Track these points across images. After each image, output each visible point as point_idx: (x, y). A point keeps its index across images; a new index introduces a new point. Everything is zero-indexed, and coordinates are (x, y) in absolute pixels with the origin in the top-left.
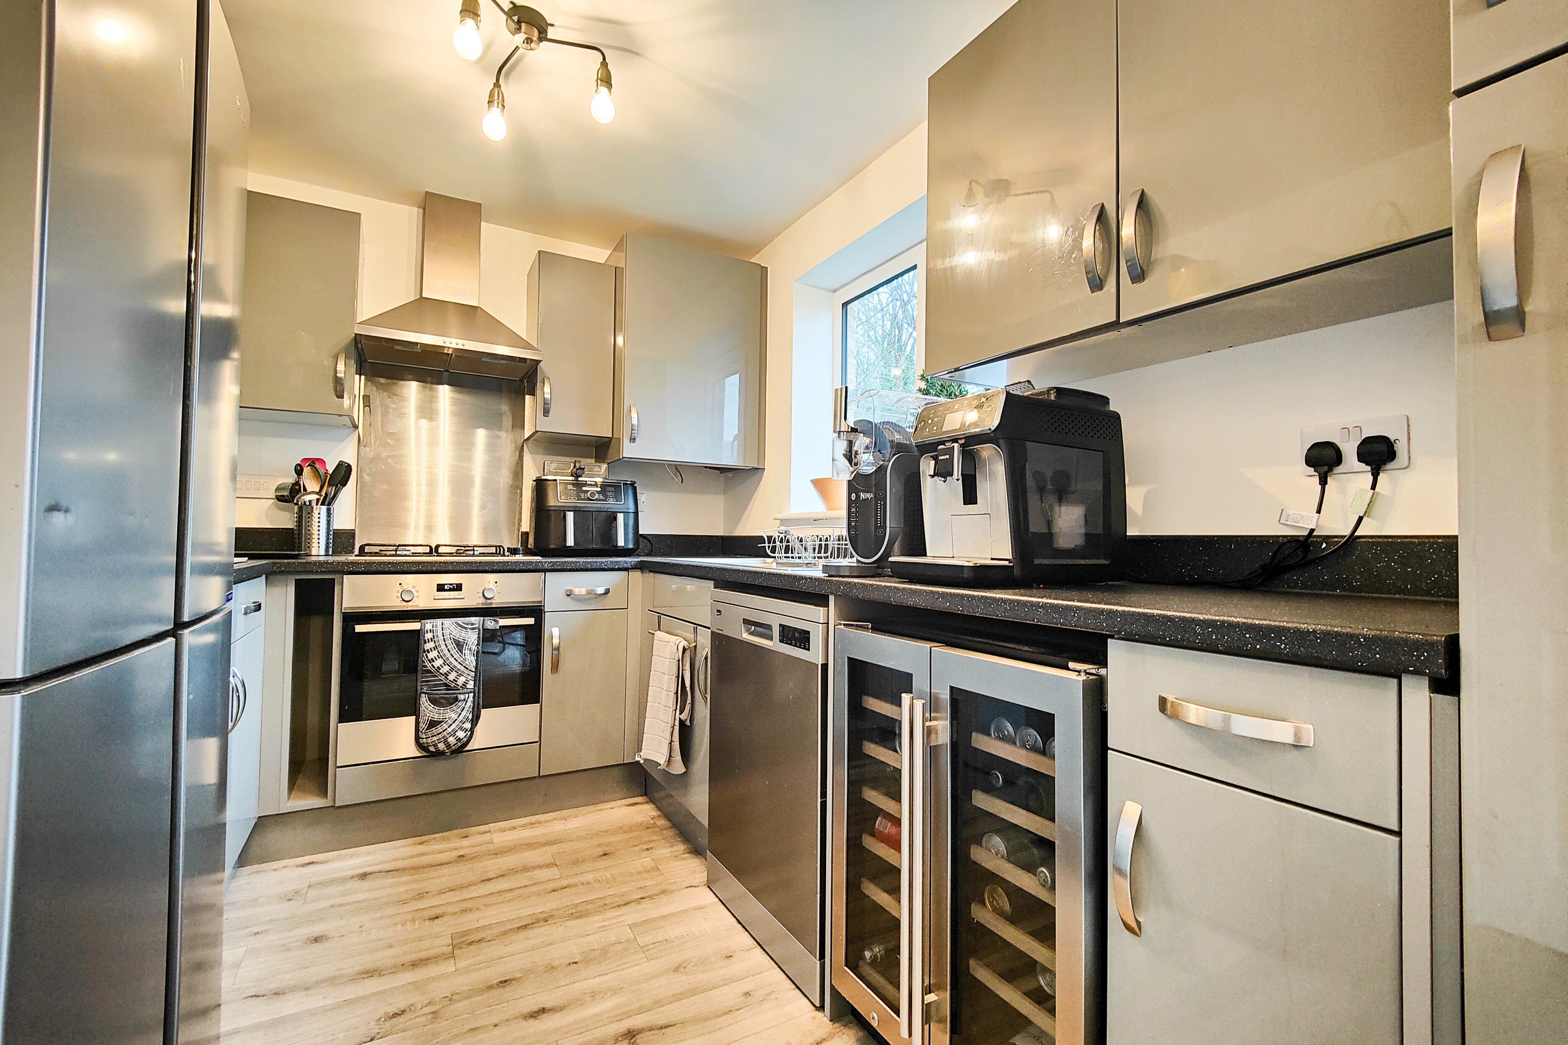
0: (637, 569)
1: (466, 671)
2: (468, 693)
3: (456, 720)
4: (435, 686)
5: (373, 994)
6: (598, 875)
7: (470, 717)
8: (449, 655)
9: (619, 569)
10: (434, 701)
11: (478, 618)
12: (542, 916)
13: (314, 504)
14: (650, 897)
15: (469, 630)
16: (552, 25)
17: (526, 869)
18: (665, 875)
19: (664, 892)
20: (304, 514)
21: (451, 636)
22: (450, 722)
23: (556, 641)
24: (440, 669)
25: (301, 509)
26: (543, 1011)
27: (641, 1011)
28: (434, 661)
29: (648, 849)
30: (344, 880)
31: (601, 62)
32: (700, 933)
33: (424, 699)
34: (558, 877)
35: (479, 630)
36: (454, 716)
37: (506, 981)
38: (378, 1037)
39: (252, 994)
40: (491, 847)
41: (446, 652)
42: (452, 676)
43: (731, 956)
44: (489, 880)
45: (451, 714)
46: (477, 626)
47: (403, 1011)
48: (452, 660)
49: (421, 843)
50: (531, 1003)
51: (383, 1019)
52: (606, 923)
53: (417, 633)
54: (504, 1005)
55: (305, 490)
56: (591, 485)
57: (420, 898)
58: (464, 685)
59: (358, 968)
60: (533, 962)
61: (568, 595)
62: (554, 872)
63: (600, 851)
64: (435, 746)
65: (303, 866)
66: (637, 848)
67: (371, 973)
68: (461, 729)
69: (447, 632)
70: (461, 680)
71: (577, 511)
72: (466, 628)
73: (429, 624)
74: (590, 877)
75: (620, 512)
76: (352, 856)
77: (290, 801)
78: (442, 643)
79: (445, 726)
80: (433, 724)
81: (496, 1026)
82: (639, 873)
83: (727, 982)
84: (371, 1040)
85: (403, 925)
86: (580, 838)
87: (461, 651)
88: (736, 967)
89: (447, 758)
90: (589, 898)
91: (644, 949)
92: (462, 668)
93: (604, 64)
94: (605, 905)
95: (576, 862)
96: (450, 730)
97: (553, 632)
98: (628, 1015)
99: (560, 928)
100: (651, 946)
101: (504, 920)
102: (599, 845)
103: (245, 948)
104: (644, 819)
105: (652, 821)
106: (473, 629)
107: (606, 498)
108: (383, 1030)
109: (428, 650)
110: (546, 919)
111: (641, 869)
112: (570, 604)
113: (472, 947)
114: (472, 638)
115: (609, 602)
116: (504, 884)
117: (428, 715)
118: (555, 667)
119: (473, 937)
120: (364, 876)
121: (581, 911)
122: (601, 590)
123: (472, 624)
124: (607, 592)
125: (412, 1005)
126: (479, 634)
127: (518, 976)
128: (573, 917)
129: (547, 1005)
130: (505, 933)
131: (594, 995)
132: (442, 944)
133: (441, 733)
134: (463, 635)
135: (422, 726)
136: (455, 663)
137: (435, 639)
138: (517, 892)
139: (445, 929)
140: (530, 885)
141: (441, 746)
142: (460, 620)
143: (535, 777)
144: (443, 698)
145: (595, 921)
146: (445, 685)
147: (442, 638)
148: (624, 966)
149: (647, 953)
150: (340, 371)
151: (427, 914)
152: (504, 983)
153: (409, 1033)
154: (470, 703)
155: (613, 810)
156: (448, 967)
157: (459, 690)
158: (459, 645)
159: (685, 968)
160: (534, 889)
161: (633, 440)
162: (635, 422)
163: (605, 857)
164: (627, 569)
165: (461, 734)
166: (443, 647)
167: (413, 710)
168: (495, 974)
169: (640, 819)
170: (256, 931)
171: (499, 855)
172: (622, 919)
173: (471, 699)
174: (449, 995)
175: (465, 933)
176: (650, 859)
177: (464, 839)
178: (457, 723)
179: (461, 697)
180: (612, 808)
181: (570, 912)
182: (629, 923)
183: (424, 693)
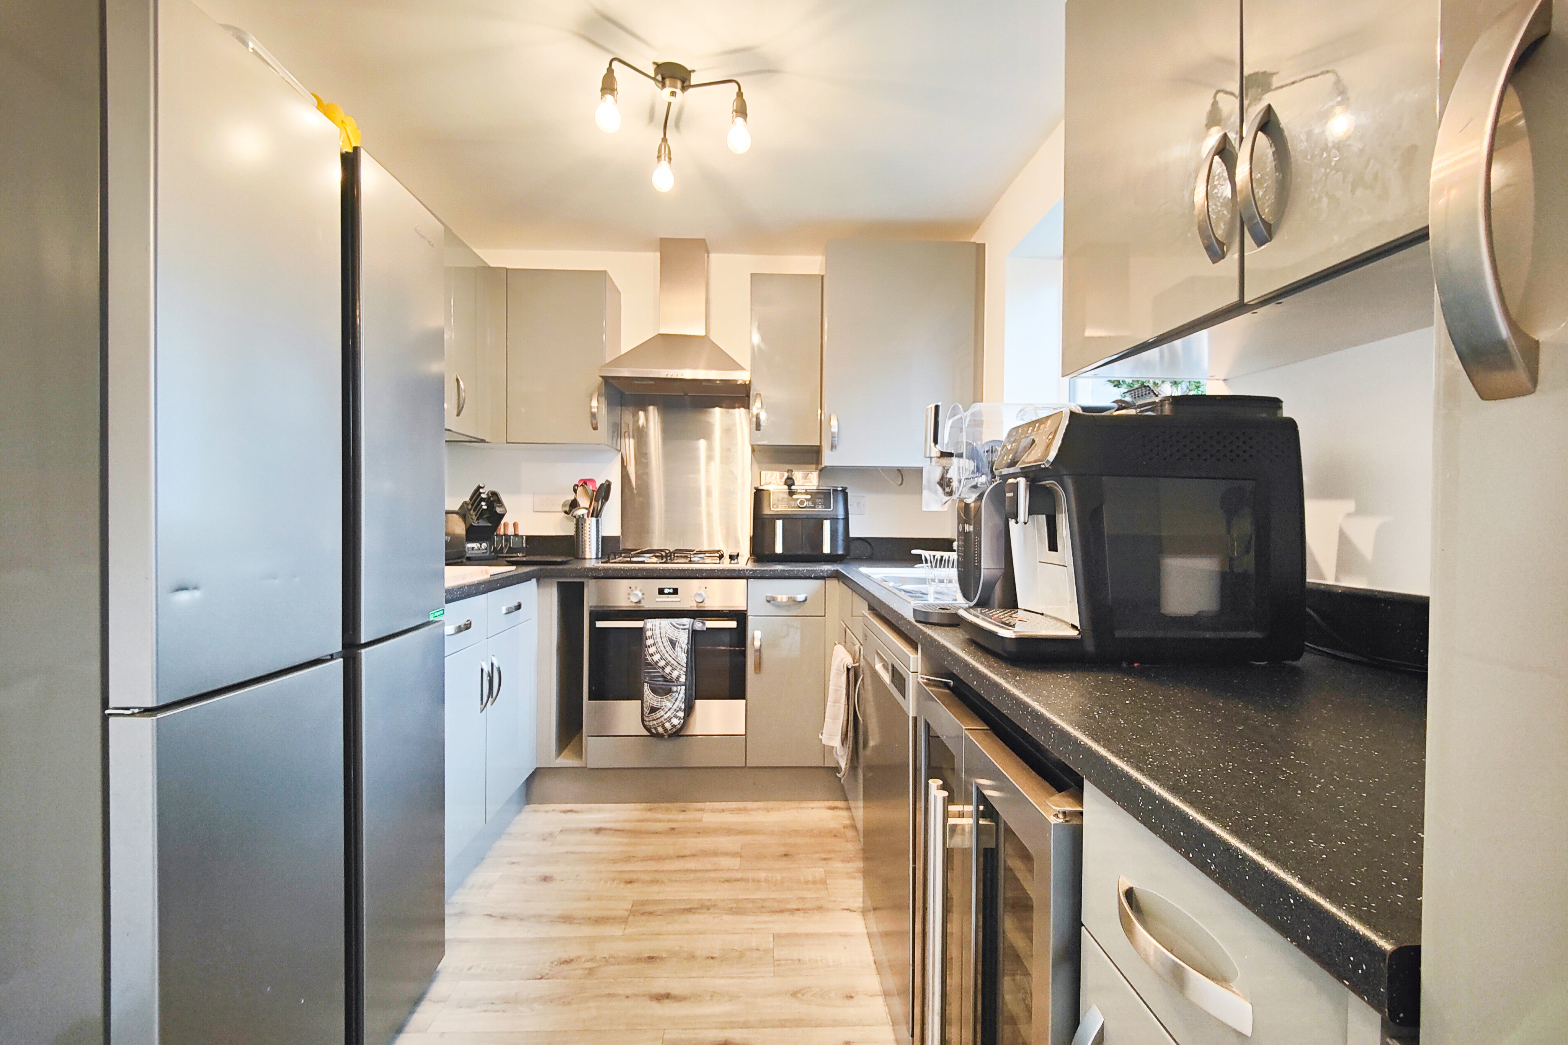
0: (834, 577)
1: (679, 667)
2: (681, 686)
3: (671, 708)
4: (655, 677)
5: (560, 938)
6: (770, 875)
7: (683, 707)
8: (664, 652)
9: (815, 578)
10: (654, 691)
11: (688, 620)
12: (707, 903)
13: (586, 517)
14: (805, 910)
15: (680, 630)
16: (694, 71)
17: (715, 853)
18: (829, 890)
19: (820, 908)
20: (579, 523)
21: (667, 635)
22: (666, 710)
23: (757, 644)
24: (658, 663)
25: (578, 521)
26: (668, 996)
27: (746, 1025)
28: (653, 655)
29: (825, 859)
30: (585, 831)
31: (737, 93)
32: (834, 962)
33: (646, 687)
34: (736, 868)
35: (689, 630)
36: (669, 705)
37: (652, 958)
38: (546, 977)
39: (489, 913)
40: (699, 825)
41: (662, 648)
42: (668, 670)
43: (852, 997)
44: (683, 856)
45: (666, 703)
46: (687, 627)
47: (572, 960)
48: (667, 655)
49: (650, 810)
50: (660, 986)
51: (556, 963)
52: (755, 926)
53: (641, 630)
54: (642, 980)
55: (579, 506)
56: (801, 493)
57: (626, 861)
58: (678, 677)
59: (559, 912)
60: (681, 947)
61: (769, 601)
62: (735, 863)
63: (783, 850)
64: (655, 728)
65: (565, 812)
66: (817, 856)
67: (567, 919)
68: (676, 716)
69: (663, 631)
70: (675, 674)
71: (786, 519)
72: (678, 628)
73: (650, 623)
74: (763, 875)
75: (827, 519)
76: (599, 810)
77: (559, 759)
78: (659, 640)
79: (662, 713)
80: (653, 710)
81: (627, 997)
82: (807, 882)
83: (836, 1023)
84: (540, 979)
85: (606, 882)
86: (772, 833)
87: (674, 648)
88: (851, 1011)
89: (665, 740)
90: (750, 897)
91: (777, 963)
92: (676, 664)
93: (740, 94)
94: (763, 907)
95: (759, 857)
96: (666, 716)
97: (756, 635)
98: (732, 1025)
99: (716, 920)
100: (783, 962)
101: (677, 898)
102: (784, 845)
103: (501, 874)
104: (837, 826)
105: (843, 830)
106: (684, 629)
107: (815, 506)
108: (552, 972)
109: (649, 646)
110: (705, 907)
111: (810, 879)
112: (770, 609)
113: (644, 918)
114: (683, 638)
115: (806, 610)
116: (692, 864)
117: (649, 701)
118: (758, 666)
119: (648, 908)
120: (598, 831)
121: (739, 908)
122: (800, 598)
123: (684, 625)
124: (806, 600)
125: (579, 957)
126: (689, 634)
127: (664, 956)
128: (732, 911)
129: (674, 992)
130: (672, 911)
131: (715, 995)
132: (622, 908)
133: (659, 718)
134: (676, 634)
135: (646, 711)
136: (670, 659)
137: (654, 637)
138: (699, 875)
139: (633, 893)
140: (711, 870)
141: (660, 730)
142: (675, 621)
143: (742, 767)
144: (660, 688)
145: (748, 921)
146: (663, 676)
147: (660, 636)
148: (752, 975)
149: (776, 968)
150: (594, 407)
151: (626, 876)
152: (651, 958)
153: (567, 981)
154: (682, 695)
155: (813, 810)
156: (617, 931)
157: (674, 682)
158: (673, 643)
159: (803, 995)
160: (713, 875)
161: (833, 447)
162: (835, 429)
163: (784, 858)
164: (827, 578)
165: (675, 721)
166: (660, 644)
167: (637, 695)
168: (647, 947)
169: (833, 825)
170: (514, 861)
171: (700, 835)
172: (771, 926)
173: (683, 691)
174: (607, 956)
175: (644, 903)
176: (823, 870)
177: (681, 813)
178: (672, 711)
179: (674, 689)
180: (812, 808)
181: (731, 906)
182: (774, 932)
183: (646, 682)
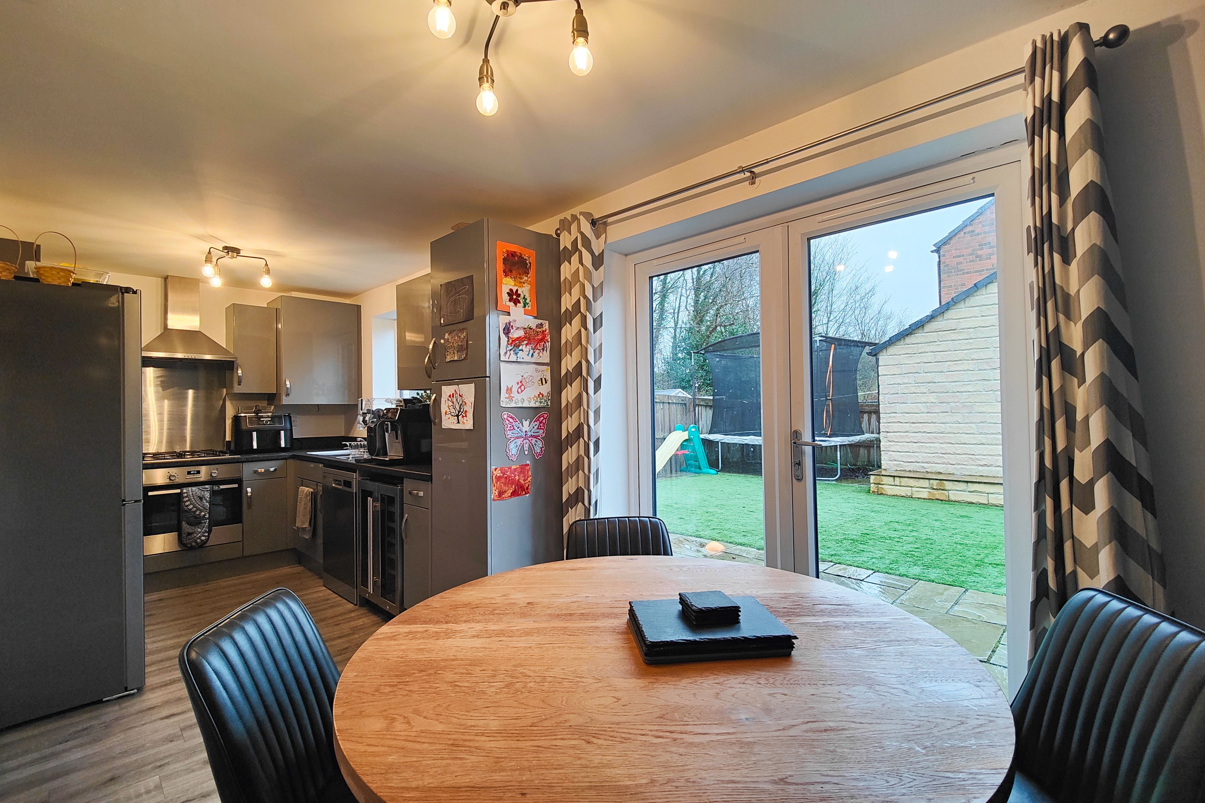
0: (291, 458)
2: (206, 520)
3: (201, 532)
4: (189, 517)
7: (208, 530)
8: (196, 503)
9: (281, 459)
10: (189, 524)
11: (209, 486)
15: (205, 491)
21: (197, 494)
22: (198, 533)
23: (249, 494)
24: (192, 510)
28: (188, 506)
42: (198, 512)
45: (198, 529)
53: (180, 494)
56: (265, 417)
58: (205, 515)
61: (255, 473)
64: (188, 545)
68: (204, 536)
69: (194, 493)
70: (202, 514)
71: (258, 431)
73: (185, 490)
75: (282, 430)
79: (195, 535)
80: (189, 534)
87: (202, 501)
89: (196, 550)
92: (203, 509)
93: (266, 265)
96: (198, 536)
97: (248, 490)
107: (274, 424)
109: (185, 502)
112: (256, 476)
114: (207, 495)
115: (277, 475)
117: (185, 530)
122: (271, 470)
123: (207, 489)
124: (275, 471)
126: (210, 493)
133: (193, 538)
134: (202, 494)
135: (183, 536)
136: (199, 506)
137: (189, 496)
141: (194, 544)
142: (201, 487)
143: (241, 557)
144: (193, 522)
146: (194, 516)
147: (192, 496)
154: (207, 524)
157: (202, 518)
158: (201, 498)
162: (288, 386)
164: (286, 459)
166: (193, 500)
167: (177, 529)
179: (203, 522)
183: (183, 521)
